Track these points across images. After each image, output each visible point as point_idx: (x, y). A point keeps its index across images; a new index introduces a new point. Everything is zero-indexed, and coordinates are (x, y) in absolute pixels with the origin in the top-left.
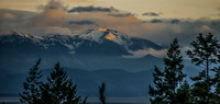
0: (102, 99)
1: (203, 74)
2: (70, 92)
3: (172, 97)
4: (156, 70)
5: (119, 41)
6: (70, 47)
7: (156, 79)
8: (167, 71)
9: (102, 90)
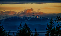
0: (36, 31)
2: (29, 30)
5: (39, 18)
6: (29, 19)
7: (48, 26)
8: (50, 25)
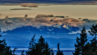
1: (94, 39)
3: (83, 48)
4: (77, 38)
7: (77, 41)
9: (58, 46)
